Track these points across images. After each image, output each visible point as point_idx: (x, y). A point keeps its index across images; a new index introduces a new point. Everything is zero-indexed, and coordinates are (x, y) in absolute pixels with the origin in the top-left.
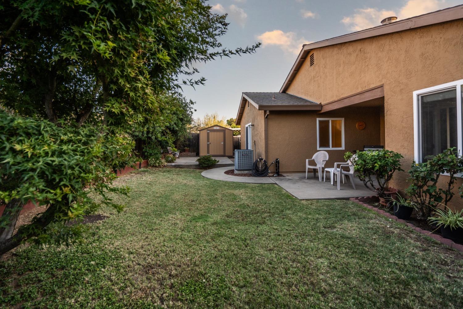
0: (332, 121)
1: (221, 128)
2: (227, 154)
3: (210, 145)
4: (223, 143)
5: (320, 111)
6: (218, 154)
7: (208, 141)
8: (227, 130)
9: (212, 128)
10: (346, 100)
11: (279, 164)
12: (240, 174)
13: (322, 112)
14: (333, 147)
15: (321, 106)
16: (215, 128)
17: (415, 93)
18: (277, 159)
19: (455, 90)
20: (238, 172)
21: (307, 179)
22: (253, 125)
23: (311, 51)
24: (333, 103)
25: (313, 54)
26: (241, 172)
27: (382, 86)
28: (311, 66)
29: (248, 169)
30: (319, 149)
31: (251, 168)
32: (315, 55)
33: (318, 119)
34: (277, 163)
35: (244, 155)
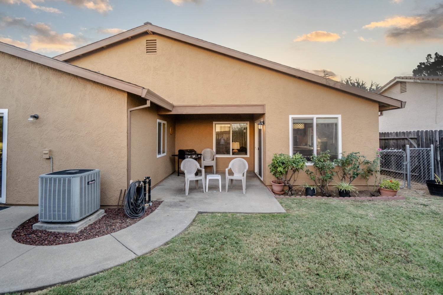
0: (163, 123)
11: (150, 185)
14: (162, 153)
17: (290, 117)
18: (148, 178)
19: (312, 119)
20: (81, 227)
21: (189, 194)
22: (36, 117)
23: (151, 34)
24: (197, 108)
25: (156, 40)
26: (85, 222)
27: (263, 106)
28: (148, 53)
29: (96, 210)
30: (158, 156)
31: (99, 207)
32: (160, 43)
33: (158, 121)
34: (147, 185)
35: (90, 183)
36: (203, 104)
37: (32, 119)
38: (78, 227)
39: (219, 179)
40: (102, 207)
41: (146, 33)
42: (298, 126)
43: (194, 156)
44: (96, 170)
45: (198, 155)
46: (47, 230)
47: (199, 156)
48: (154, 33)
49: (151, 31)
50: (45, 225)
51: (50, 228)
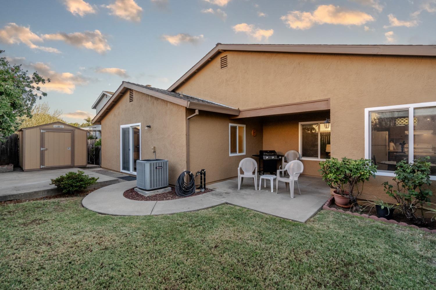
0: (239, 127)
1: (67, 127)
2: (76, 164)
3: (46, 152)
4: (70, 149)
5: (237, 116)
6: (62, 164)
7: (42, 145)
8: (77, 130)
9: (50, 127)
10: (276, 109)
11: (205, 176)
12: (155, 196)
13: (240, 117)
14: (239, 152)
15: (239, 111)
16: (55, 126)
17: (367, 110)
18: (203, 170)
19: (407, 111)
20: (150, 194)
21: (240, 189)
22: (149, 127)
23: (223, 52)
24: (258, 110)
25: (227, 56)
26: (154, 192)
27: (327, 100)
28: (222, 69)
29: (165, 186)
30: (231, 155)
31: (168, 185)
32: (230, 57)
33: (230, 125)
34: (203, 175)
35: (158, 168)
36: (263, 107)
37: (147, 128)
38: (148, 194)
39: (270, 179)
40: (170, 185)
41: (219, 53)
42: (402, 121)
43: (273, 157)
44: (166, 160)
45: (278, 156)
46: (138, 192)
47: (280, 157)
48: (225, 51)
49: (221, 50)
50: (140, 190)
51: (139, 191)
